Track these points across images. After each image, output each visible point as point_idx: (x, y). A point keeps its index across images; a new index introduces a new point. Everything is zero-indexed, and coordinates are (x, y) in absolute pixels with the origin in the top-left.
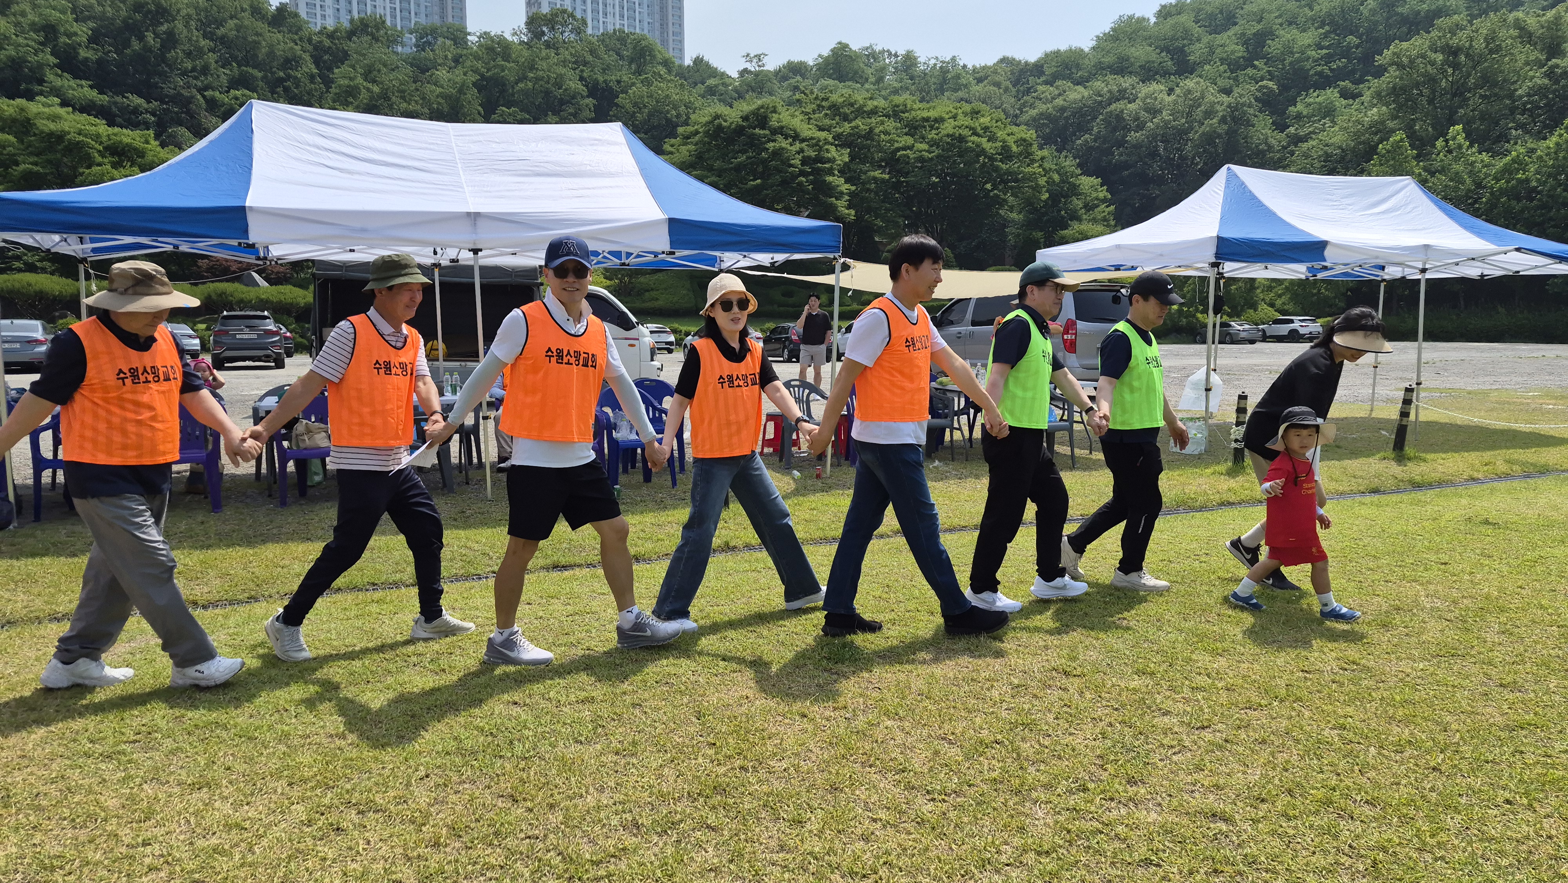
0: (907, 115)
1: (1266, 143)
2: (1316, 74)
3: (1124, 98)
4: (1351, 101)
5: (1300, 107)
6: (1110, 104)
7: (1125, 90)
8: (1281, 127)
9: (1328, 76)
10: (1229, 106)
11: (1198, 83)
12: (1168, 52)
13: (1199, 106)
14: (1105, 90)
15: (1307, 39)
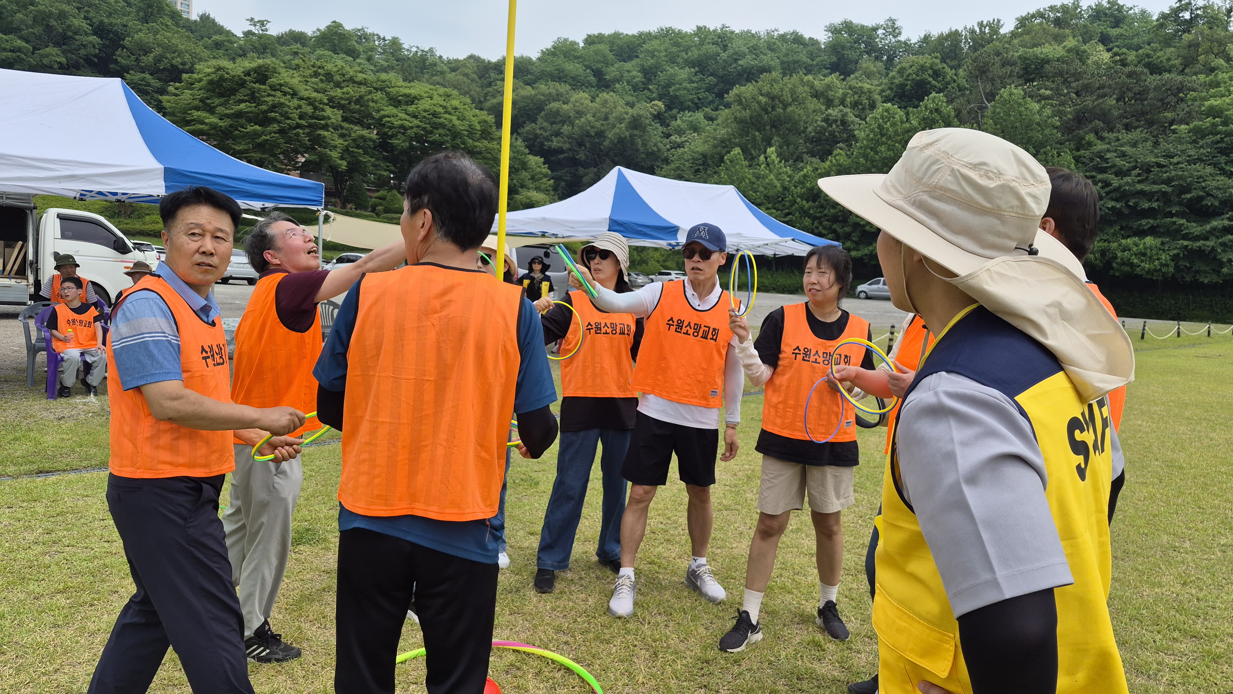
0: (391, 90)
1: (656, 145)
2: (689, 100)
3: (560, 100)
4: (711, 122)
5: (679, 122)
6: (550, 103)
7: (561, 94)
8: (666, 135)
10: (632, 116)
11: (611, 96)
12: (591, 70)
13: (612, 113)
14: (547, 92)
15: (684, 75)
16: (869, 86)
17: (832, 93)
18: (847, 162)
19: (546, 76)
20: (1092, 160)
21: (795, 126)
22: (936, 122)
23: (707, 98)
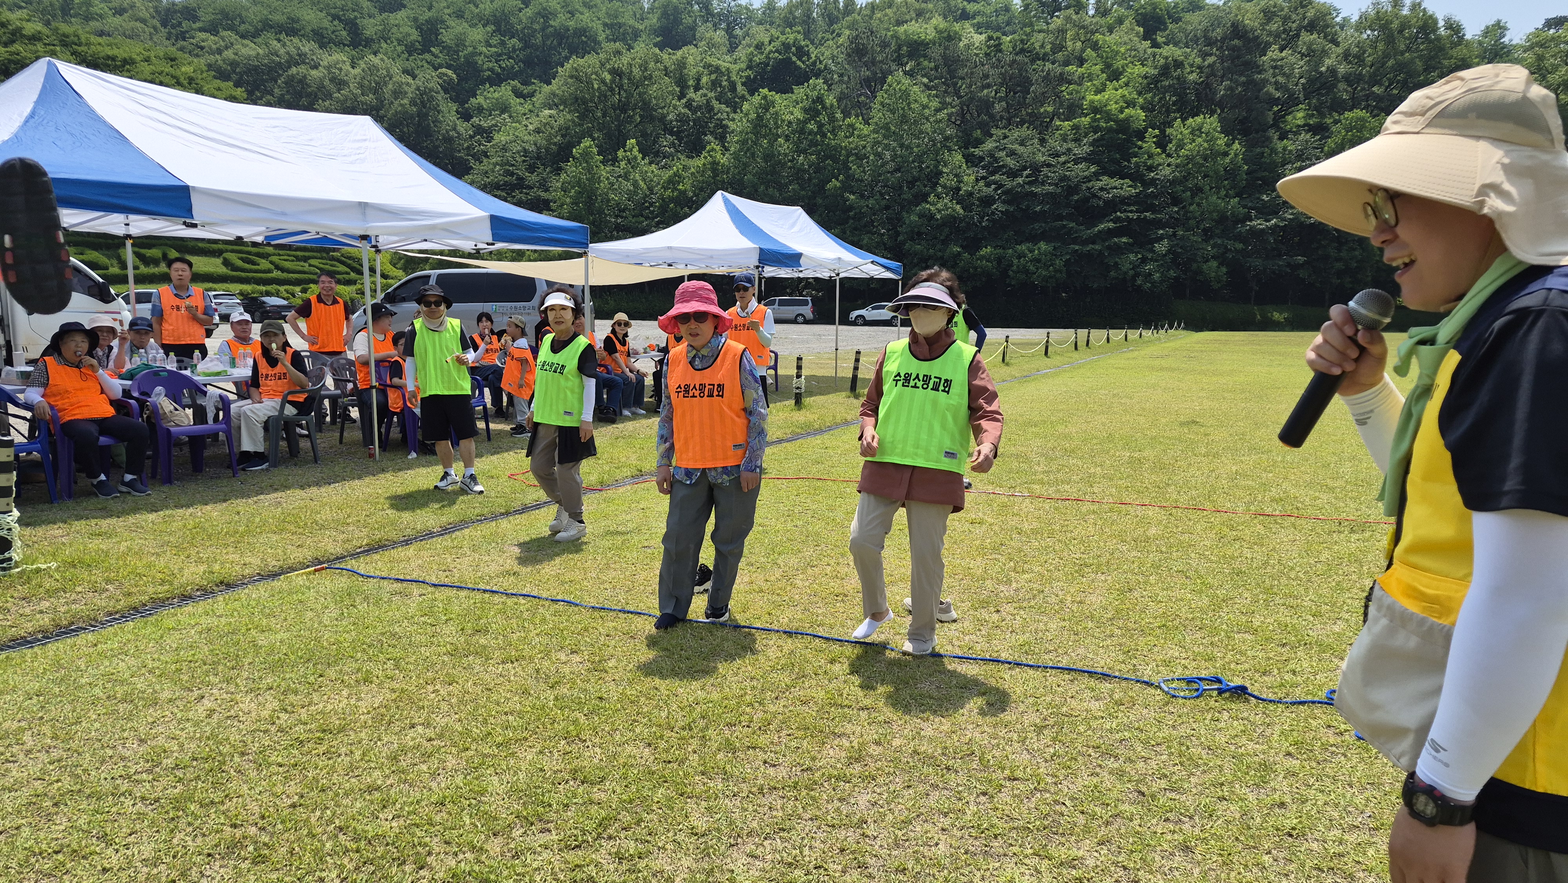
1: (455, 129)
2: (489, 70)
4: (522, 101)
5: (480, 99)
6: (290, 67)
7: (305, 55)
8: (466, 116)
9: (498, 74)
10: (418, 89)
11: (382, 60)
12: (340, 20)
13: (386, 84)
14: (282, 51)
15: (477, 35)
16: (726, 64)
17: (686, 71)
18: (724, 160)
19: (271, 27)
20: (981, 159)
21: (648, 111)
22: (818, 113)
23: (513, 67)
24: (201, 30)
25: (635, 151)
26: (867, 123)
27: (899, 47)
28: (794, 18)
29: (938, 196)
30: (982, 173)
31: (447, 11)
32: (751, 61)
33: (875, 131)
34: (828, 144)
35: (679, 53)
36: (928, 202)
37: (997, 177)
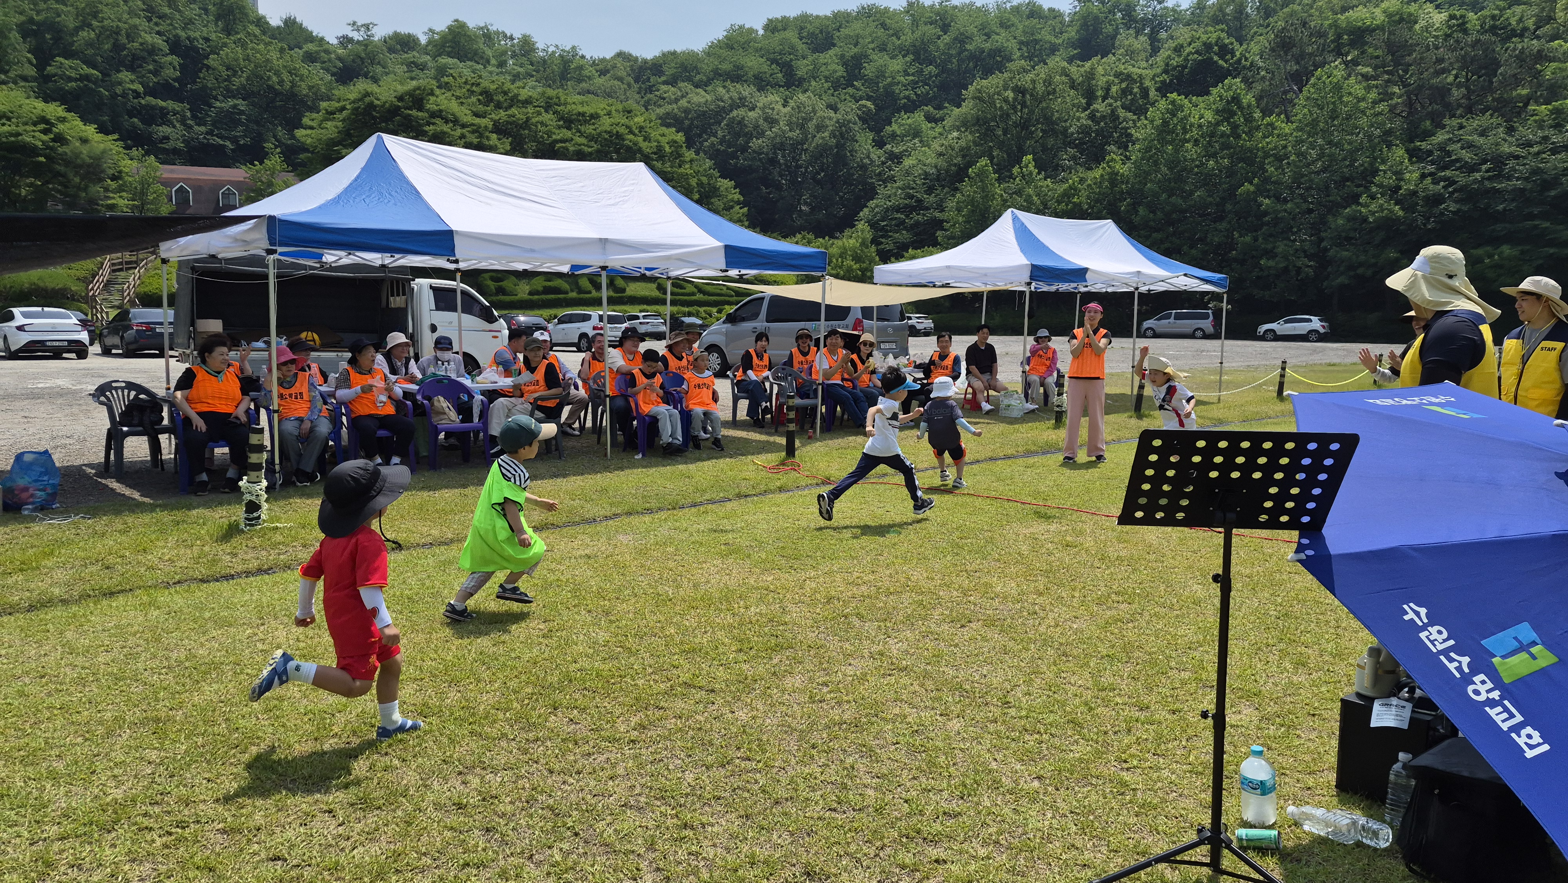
0: (562, 108)
1: (868, 157)
3: (744, 106)
4: (933, 125)
5: (895, 127)
6: (731, 111)
7: (745, 98)
13: (811, 119)
14: (726, 97)
15: (896, 65)
16: (1139, 71)
17: (1094, 82)
18: (1124, 169)
19: (720, 75)
20: (1430, 153)
21: (1052, 126)
22: (1233, 114)
23: (928, 93)
24: (665, 83)
25: (1031, 167)
26: (1288, 120)
27: (1339, 36)
28: (1225, 15)
29: (1373, 197)
30: (1431, 168)
31: (871, 46)
32: (1167, 65)
33: (1298, 129)
34: (1242, 146)
35: (1088, 65)
36: (1359, 204)
37: (1448, 173)
